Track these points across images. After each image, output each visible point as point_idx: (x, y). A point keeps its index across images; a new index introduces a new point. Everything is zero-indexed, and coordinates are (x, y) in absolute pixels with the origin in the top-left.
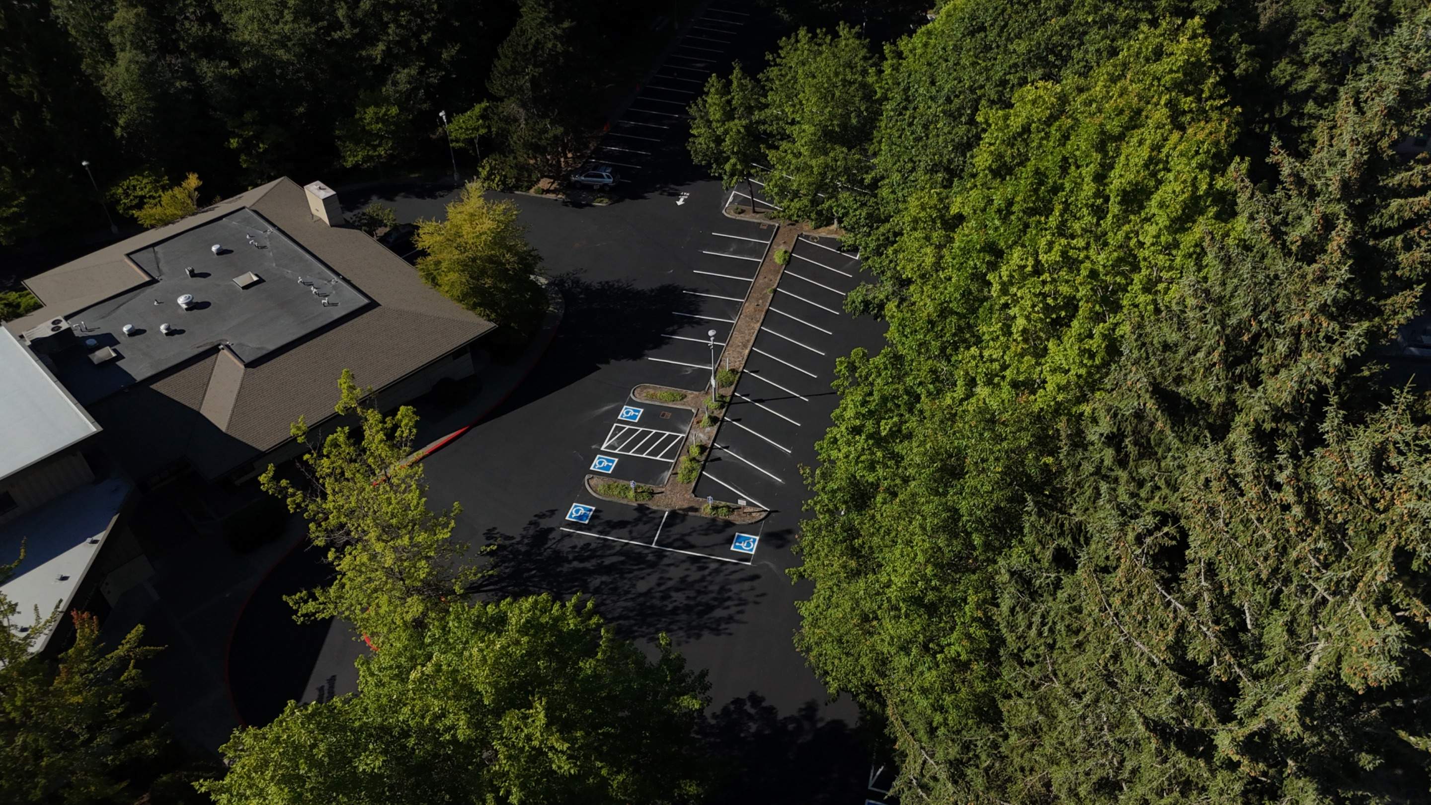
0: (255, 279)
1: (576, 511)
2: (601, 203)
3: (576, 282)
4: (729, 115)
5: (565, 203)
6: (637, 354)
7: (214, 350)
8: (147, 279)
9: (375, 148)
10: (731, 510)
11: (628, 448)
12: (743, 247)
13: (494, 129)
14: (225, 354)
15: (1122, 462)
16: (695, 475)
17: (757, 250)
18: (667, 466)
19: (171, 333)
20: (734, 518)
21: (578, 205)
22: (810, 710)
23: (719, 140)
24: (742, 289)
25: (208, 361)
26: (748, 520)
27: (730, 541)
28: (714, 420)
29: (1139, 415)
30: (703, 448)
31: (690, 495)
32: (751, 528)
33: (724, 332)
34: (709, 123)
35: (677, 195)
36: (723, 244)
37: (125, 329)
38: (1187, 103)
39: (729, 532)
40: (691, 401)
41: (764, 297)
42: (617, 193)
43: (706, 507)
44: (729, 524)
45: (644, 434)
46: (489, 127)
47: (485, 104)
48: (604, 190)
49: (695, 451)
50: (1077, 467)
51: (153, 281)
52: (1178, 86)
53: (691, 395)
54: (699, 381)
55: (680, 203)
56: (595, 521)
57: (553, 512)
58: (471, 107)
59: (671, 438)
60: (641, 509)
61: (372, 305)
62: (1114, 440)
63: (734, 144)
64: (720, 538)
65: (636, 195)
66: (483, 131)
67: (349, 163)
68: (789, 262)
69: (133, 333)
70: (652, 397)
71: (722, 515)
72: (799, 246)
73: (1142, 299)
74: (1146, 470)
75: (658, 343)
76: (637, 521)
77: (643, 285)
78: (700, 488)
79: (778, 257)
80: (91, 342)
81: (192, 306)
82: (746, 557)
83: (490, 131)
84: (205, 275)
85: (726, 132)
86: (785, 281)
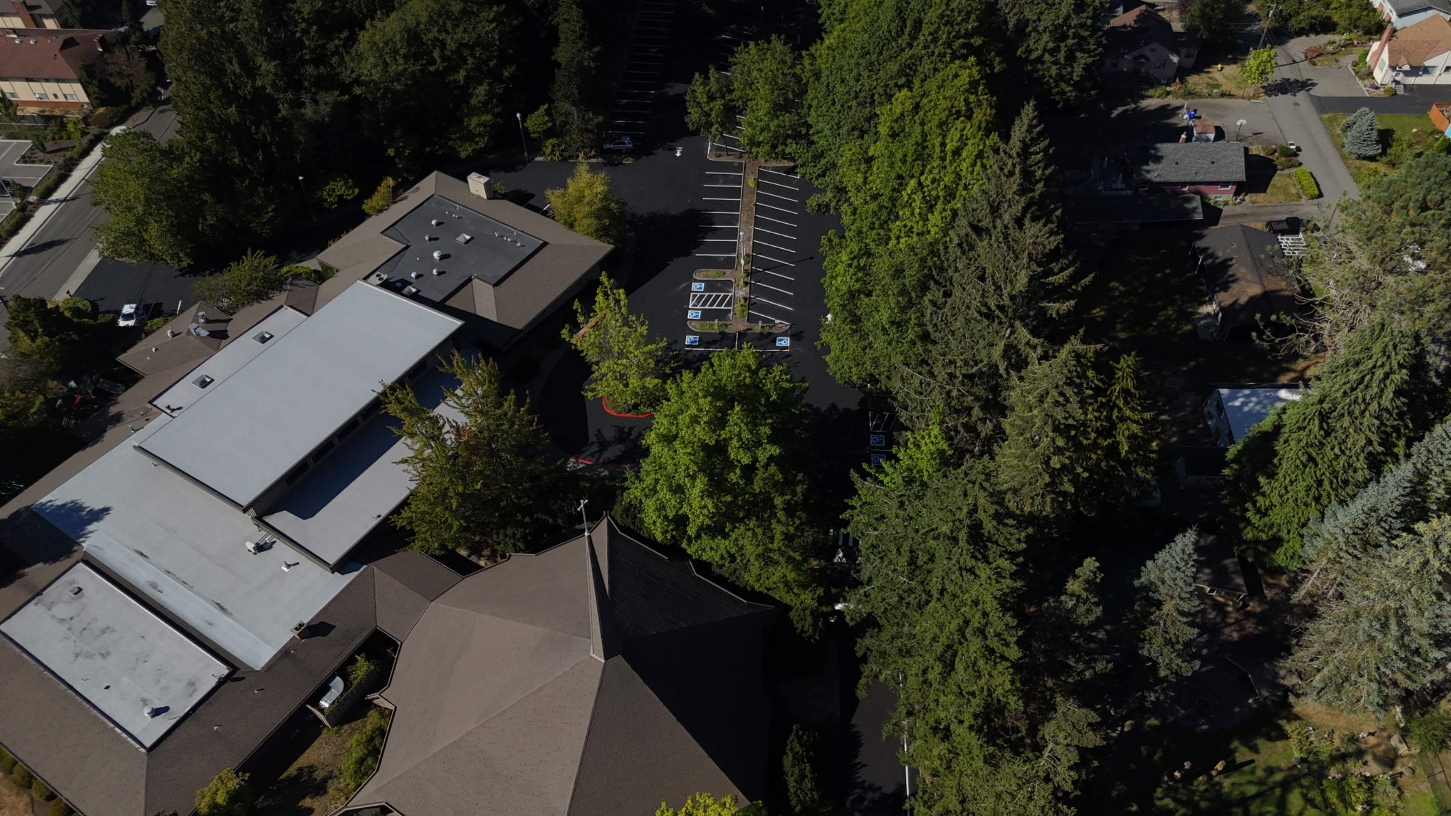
0: (468, 237)
1: (689, 339)
2: (628, 161)
3: (633, 215)
4: (711, 98)
5: (605, 165)
6: (688, 254)
7: (470, 280)
8: (403, 246)
9: (477, 143)
10: (771, 327)
11: (704, 304)
12: (727, 180)
13: (558, 122)
14: (476, 282)
15: (964, 253)
16: (746, 313)
17: (737, 180)
18: (729, 311)
19: (439, 274)
20: (773, 331)
21: (613, 164)
22: (833, 407)
23: (708, 115)
24: (735, 206)
25: (469, 286)
26: (780, 331)
27: (774, 341)
28: (746, 283)
29: (967, 235)
30: (745, 299)
31: (746, 323)
32: (784, 334)
33: (734, 233)
34: (699, 105)
35: (675, 150)
36: (714, 180)
37: (413, 275)
38: (972, 98)
39: (771, 338)
40: (729, 275)
41: (751, 209)
42: (635, 153)
43: (758, 328)
44: (770, 334)
45: (710, 296)
46: (553, 121)
47: (546, 106)
48: (630, 153)
49: (742, 301)
50: (948, 260)
51: (407, 247)
52: (967, 91)
53: (728, 272)
54: (730, 264)
55: (678, 154)
56: (702, 343)
57: (676, 342)
58: (537, 109)
59: (725, 297)
60: (722, 333)
61: (545, 244)
62: (960, 245)
63: (717, 116)
64: (767, 341)
65: (649, 153)
66: (550, 125)
67: (463, 155)
68: (759, 185)
69: (418, 277)
70: (707, 276)
71: (767, 330)
72: (761, 175)
73: (964, 192)
74: (971, 254)
75: (698, 245)
76: (722, 339)
77: (676, 210)
78: (752, 319)
79: (751, 183)
80: (399, 285)
81: (442, 257)
82: (786, 348)
83: (555, 124)
84: (437, 239)
85: (711, 110)
86: (760, 198)
